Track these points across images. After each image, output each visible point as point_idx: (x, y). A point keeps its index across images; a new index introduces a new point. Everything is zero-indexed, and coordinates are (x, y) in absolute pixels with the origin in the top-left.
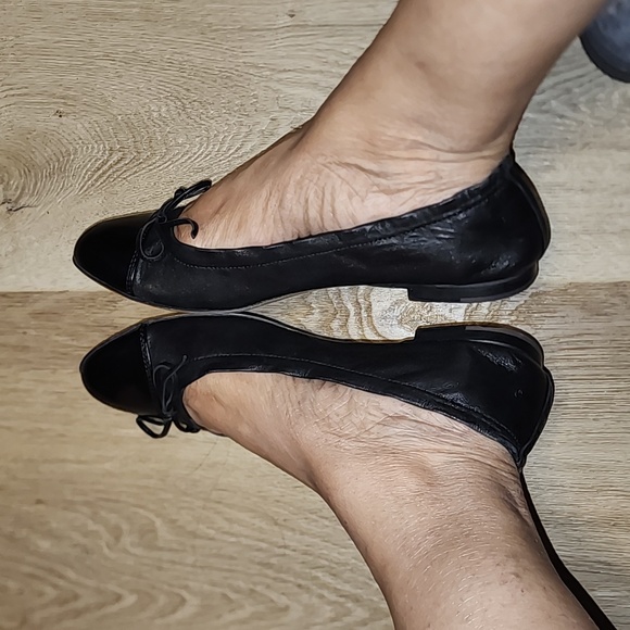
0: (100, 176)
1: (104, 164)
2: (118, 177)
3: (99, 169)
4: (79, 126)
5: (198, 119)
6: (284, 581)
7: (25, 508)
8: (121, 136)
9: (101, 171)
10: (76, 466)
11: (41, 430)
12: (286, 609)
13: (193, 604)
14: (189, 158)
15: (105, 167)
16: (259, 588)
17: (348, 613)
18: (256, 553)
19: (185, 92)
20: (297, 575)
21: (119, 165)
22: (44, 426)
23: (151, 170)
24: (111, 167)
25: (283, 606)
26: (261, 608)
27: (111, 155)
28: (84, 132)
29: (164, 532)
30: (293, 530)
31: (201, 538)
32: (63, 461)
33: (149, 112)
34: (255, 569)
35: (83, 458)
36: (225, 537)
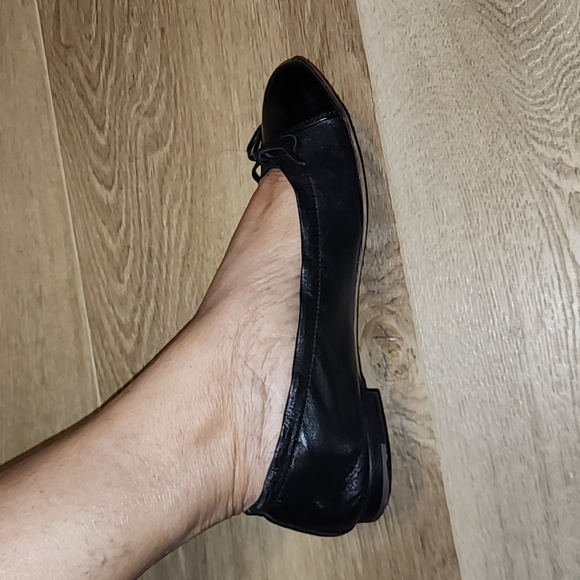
7: (155, 19)
13: (108, 196)
17: (128, 337)
26: (117, 258)
30: (182, 275)
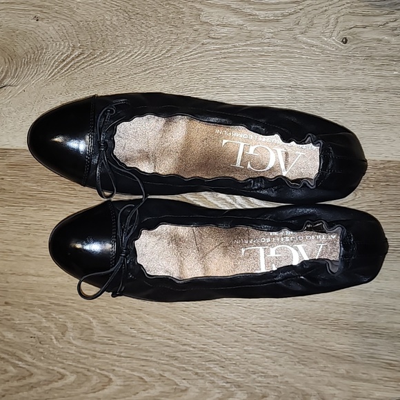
0: (65, 66)
1: (68, 57)
2: (78, 67)
3: (64, 61)
4: (51, 28)
5: (139, 28)
6: (186, 370)
8: (82, 37)
9: (65, 62)
10: (35, 278)
11: (11, 251)
12: (186, 390)
14: (131, 56)
15: (69, 60)
16: (166, 374)
18: (165, 348)
19: (130, 7)
20: (195, 366)
21: (79, 59)
22: (13, 248)
23: (103, 63)
24: (73, 59)
25: (184, 388)
27: (73, 50)
28: (54, 33)
29: (98, 330)
31: (126, 335)
32: (27, 274)
33: (104, 20)
34: (165, 360)
35: (41, 273)
36: (144, 336)
